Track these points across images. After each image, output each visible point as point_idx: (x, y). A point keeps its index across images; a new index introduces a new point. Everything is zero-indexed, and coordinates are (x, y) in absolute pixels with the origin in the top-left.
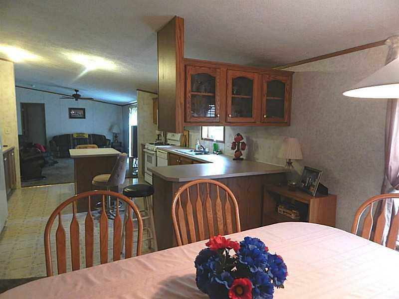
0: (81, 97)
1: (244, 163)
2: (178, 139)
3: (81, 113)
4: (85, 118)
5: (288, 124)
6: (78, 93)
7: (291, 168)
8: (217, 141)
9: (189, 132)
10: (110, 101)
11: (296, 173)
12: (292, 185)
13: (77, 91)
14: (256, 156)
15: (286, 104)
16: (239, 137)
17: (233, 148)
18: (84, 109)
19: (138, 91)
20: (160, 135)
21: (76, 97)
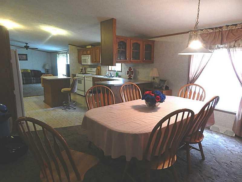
0: (30, 47)
1: (132, 80)
2: (95, 71)
3: (25, 57)
4: (27, 60)
5: (153, 63)
6: (27, 45)
7: (154, 81)
8: (118, 71)
9: (101, 67)
10: (43, 50)
11: (156, 83)
12: (156, 87)
13: (27, 44)
14: (138, 77)
15: (152, 54)
16: (130, 69)
17: (128, 74)
18: (27, 54)
19: (69, 45)
20: (83, 69)
21: (27, 47)
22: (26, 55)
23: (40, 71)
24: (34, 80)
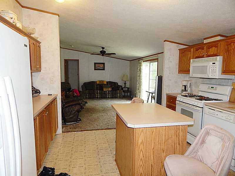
3: (102, 66)
13: (103, 48)
19: (165, 42)
21: (103, 53)
22: (104, 64)
23: (117, 83)
24: (109, 94)
